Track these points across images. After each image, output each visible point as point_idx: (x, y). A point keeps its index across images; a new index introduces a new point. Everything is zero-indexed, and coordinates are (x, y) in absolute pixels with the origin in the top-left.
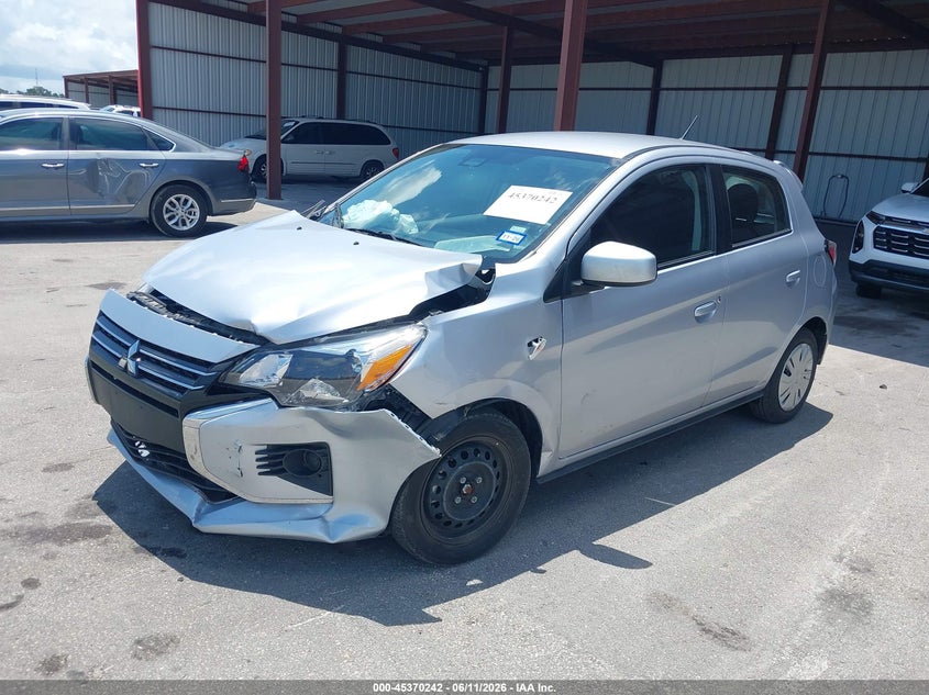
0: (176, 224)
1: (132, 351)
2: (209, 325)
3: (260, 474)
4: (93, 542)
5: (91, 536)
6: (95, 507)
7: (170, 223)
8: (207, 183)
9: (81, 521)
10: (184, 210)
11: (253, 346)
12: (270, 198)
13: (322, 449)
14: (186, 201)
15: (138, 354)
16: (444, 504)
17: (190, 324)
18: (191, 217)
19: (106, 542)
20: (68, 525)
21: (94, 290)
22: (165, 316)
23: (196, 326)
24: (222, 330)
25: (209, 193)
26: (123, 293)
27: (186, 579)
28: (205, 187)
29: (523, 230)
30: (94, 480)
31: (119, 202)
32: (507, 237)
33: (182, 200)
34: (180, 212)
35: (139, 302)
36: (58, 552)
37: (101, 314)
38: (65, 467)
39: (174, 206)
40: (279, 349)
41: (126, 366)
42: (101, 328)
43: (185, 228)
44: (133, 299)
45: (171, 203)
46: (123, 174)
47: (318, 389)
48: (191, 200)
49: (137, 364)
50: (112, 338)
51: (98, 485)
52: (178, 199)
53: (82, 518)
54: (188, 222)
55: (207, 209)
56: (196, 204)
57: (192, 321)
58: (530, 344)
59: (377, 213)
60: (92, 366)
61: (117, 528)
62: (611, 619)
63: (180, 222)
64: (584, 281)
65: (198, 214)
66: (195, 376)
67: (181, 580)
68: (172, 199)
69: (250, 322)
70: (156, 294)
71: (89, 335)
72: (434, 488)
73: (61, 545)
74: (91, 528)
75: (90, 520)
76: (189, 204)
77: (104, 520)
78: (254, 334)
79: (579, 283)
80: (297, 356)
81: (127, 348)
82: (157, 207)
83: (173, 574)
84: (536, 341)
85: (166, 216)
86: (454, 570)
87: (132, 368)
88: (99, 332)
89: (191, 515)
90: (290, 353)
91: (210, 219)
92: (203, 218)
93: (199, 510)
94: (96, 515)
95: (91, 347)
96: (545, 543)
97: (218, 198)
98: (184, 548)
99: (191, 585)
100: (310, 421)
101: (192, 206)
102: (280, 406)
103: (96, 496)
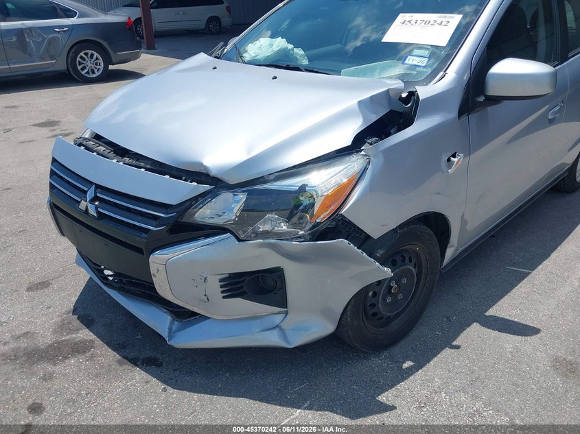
0: (88, 73)
1: (90, 195)
2: (159, 168)
3: (224, 297)
4: (81, 358)
5: (79, 353)
6: (76, 323)
7: (83, 73)
8: (105, 41)
9: (67, 337)
10: (91, 62)
11: (207, 187)
12: (148, 49)
13: (277, 273)
14: (92, 55)
15: (95, 198)
16: (380, 305)
17: (140, 168)
18: (98, 67)
19: (92, 357)
20: (58, 342)
21: (36, 128)
22: (115, 161)
23: (147, 169)
24: (174, 172)
25: (108, 47)
26: (70, 141)
27: (169, 388)
28: (105, 44)
29: (426, 53)
30: (70, 295)
31: (44, 60)
32: (411, 60)
33: (89, 55)
34: (89, 64)
35: (87, 148)
36: (54, 372)
37: (54, 160)
38: (44, 285)
39: (84, 59)
40: (232, 188)
41: (87, 209)
42: (56, 174)
43: (94, 76)
44: (80, 145)
45: (81, 57)
46: (44, 39)
47: (274, 223)
48: (96, 55)
49: (97, 208)
50: (69, 183)
51: (74, 299)
52: (86, 54)
53: (68, 334)
54: (96, 71)
55: (108, 61)
56: (99, 57)
57: (142, 164)
58: (449, 160)
59: (275, 48)
60: (54, 207)
61: (98, 342)
62: (532, 389)
63: (90, 71)
64: (486, 96)
65: (102, 64)
66: (155, 218)
67: (164, 390)
68: (82, 54)
69: (201, 165)
70: (98, 137)
71: (47, 180)
72: (370, 294)
73: (55, 364)
74: (77, 343)
75: (74, 336)
76: (95, 57)
77: (85, 334)
78: (207, 175)
79: (482, 99)
80: (250, 193)
81: (85, 192)
82: (71, 61)
83: (156, 385)
84: (454, 156)
85: (79, 68)
86: (386, 353)
87: (92, 211)
88: (55, 176)
89: (165, 334)
90: (243, 192)
91: (111, 67)
92: (106, 67)
93: (170, 329)
94: (79, 330)
95: (50, 191)
96: (448, 318)
97: (115, 52)
98: (159, 356)
99: (174, 394)
100: (266, 250)
101: (97, 59)
102: (239, 240)
103: (75, 311)
